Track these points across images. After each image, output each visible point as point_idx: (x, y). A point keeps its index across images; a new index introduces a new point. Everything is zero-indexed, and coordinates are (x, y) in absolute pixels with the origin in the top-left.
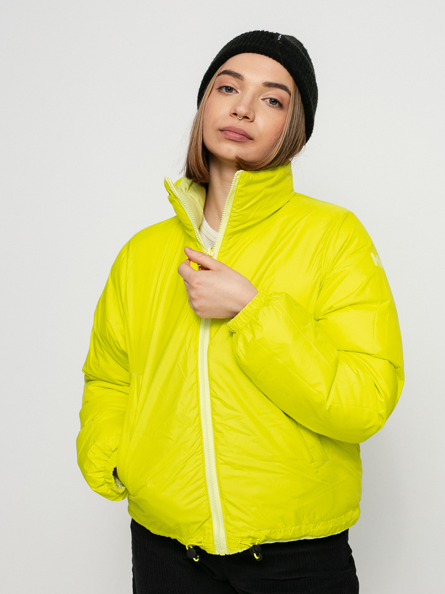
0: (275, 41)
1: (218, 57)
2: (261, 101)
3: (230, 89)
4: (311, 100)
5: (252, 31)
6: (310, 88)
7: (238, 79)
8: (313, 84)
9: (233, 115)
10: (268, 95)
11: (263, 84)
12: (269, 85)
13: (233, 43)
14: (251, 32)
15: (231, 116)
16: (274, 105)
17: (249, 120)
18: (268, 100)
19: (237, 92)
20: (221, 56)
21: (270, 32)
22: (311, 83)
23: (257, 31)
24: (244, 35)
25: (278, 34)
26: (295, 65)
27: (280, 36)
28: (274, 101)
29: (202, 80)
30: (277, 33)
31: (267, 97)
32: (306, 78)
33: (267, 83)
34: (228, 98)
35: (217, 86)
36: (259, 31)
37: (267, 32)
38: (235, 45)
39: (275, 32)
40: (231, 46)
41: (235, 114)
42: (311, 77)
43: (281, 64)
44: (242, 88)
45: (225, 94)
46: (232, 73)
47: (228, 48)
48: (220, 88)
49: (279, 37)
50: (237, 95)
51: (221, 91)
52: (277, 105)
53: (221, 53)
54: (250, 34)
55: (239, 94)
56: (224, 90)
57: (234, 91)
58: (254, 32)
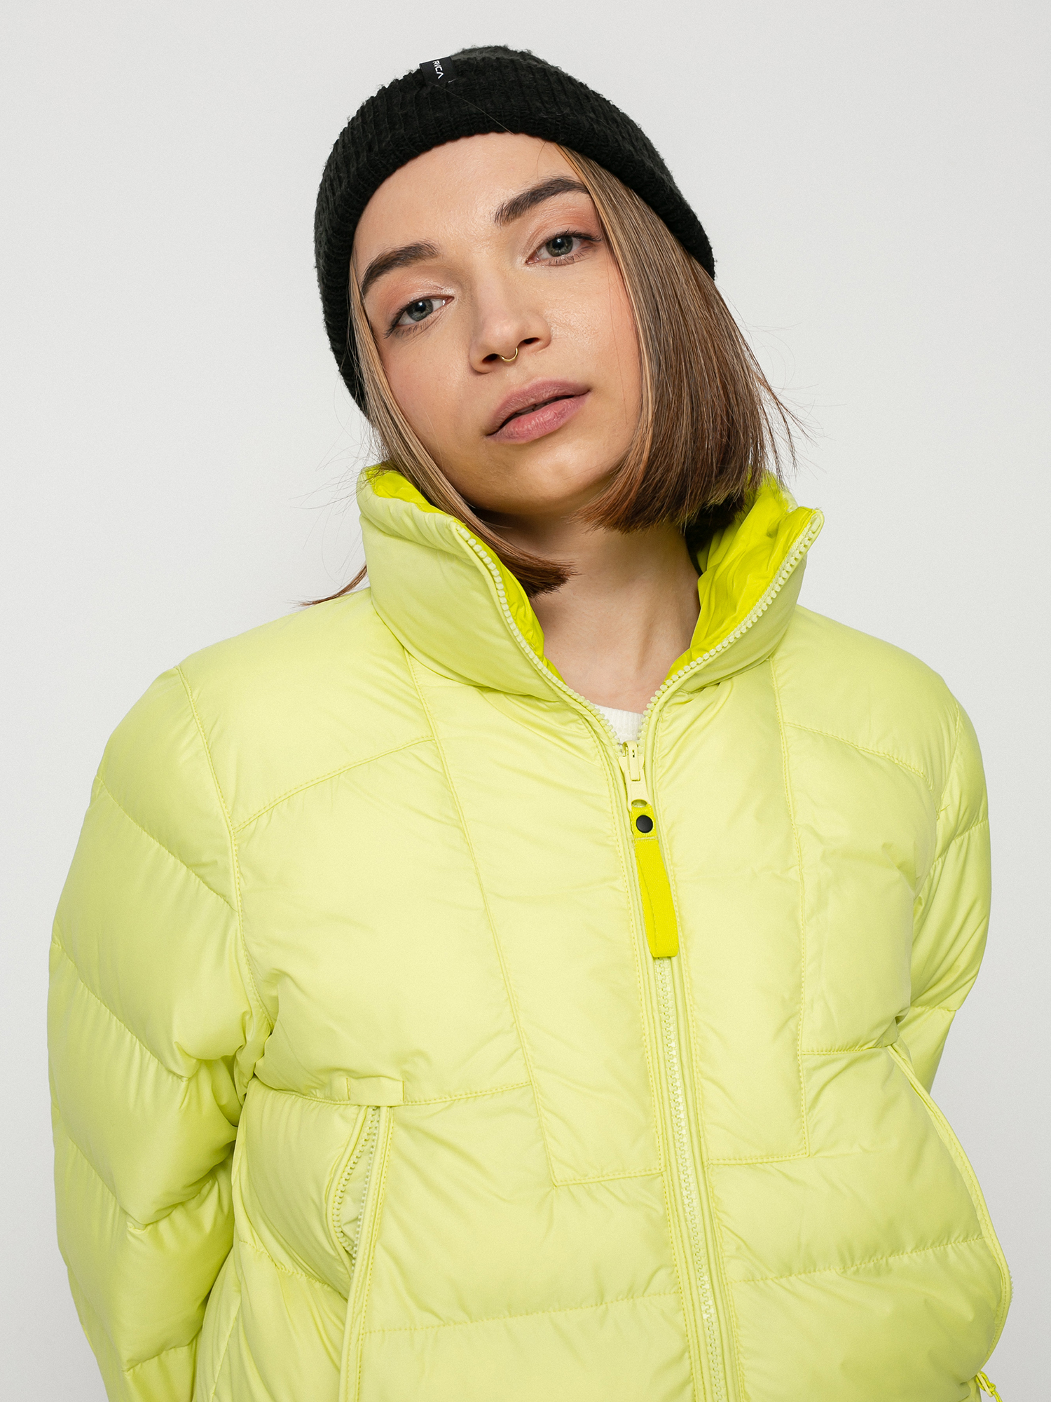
0: (434, 87)
1: (322, 252)
2: (528, 268)
3: (420, 308)
4: (649, 163)
5: (354, 114)
6: (623, 137)
7: (422, 263)
8: (619, 119)
9: (485, 367)
10: (534, 236)
11: (497, 218)
12: (515, 210)
13: (331, 185)
14: (353, 119)
15: (478, 373)
16: (569, 255)
17: (538, 344)
18: (544, 253)
19: (449, 298)
20: (329, 241)
21: (400, 77)
22: (615, 121)
23: (367, 101)
24: (343, 140)
25: (427, 68)
26: (539, 104)
27: (438, 66)
28: (559, 245)
29: (329, 346)
30: (421, 65)
31: (535, 245)
32: (592, 115)
33: (506, 209)
34: (436, 332)
35: (382, 326)
36: (372, 97)
37: (395, 84)
38: (341, 186)
39: (415, 67)
40: (334, 194)
41: (492, 358)
42: (600, 106)
43: (500, 130)
44: (460, 276)
45: (419, 330)
46: (395, 259)
47: (331, 206)
48: (395, 325)
49: (439, 70)
50: (454, 304)
51: (402, 328)
52: (576, 246)
53: (323, 235)
54: (356, 124)
55: (457, 298)
56: (407, 320)
57: (436, 304)
58: (362, 112)
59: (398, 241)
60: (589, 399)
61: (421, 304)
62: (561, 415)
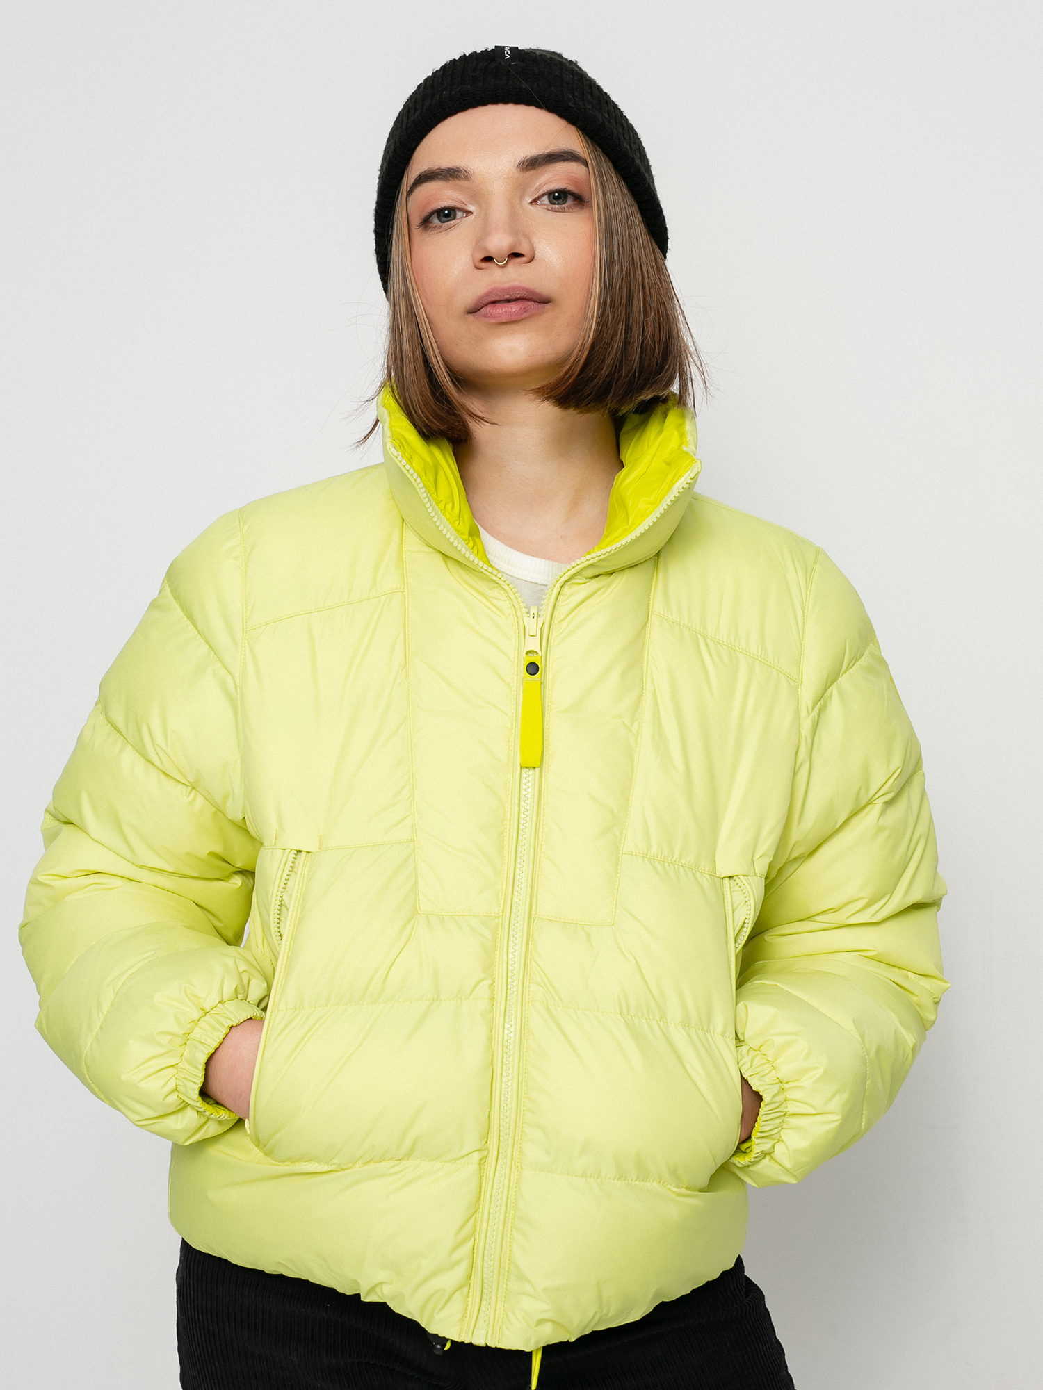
0: (500, 63)
1: (388, 158)
2: (530, 207)
3: (447, 214)
4: (638, 161)
5: (439, 68)
6: (624, 138)
7: (457, 182)
8: (625, 125)
9: (483, 265)
10: (541, 186)
11: (518, 166)
12: (533, 164)
13: (408, 112)
14: (437, 71)
15: (477, 268)
16: (563, 206)
17: (524, 259)
18: (545, 200)
19: (469, 213)
20: (395, 151)
21: (479, 51)
22: (623, 126)
23: (451, 61)
24: (426, 84)
25: (500, 49)
26: (571, 96)
27: (507, 50)
28: (559, 197)
30: (495, 46)
31: (541, 192)
32: (606, 115)
33: (527, 161)
34: (453, 233)
35: (416, 220)
36: (455, 59)
37: (474, 54)
38: (415, 113)
39: (491, 47)
40: (408, 119)
41: (488, 259)
42: (615, 112)
43: (538, 106)
44: (477, 196)
45: (442, 229)
46: (439, 174)
47: (404, 127)
48: (426, 222)
49: (507, 53)
50: (472, 217)
51: (431, 225)
52: (570, 202)
53: (392, 147)
54: (438, 74)
55: (475, 214)
56: (436, 221)
57: (459, 214)
58: (444, 68)
59: (445, 162)
60: (548, 306)
61: (446, 212)
62: (525, 310)
